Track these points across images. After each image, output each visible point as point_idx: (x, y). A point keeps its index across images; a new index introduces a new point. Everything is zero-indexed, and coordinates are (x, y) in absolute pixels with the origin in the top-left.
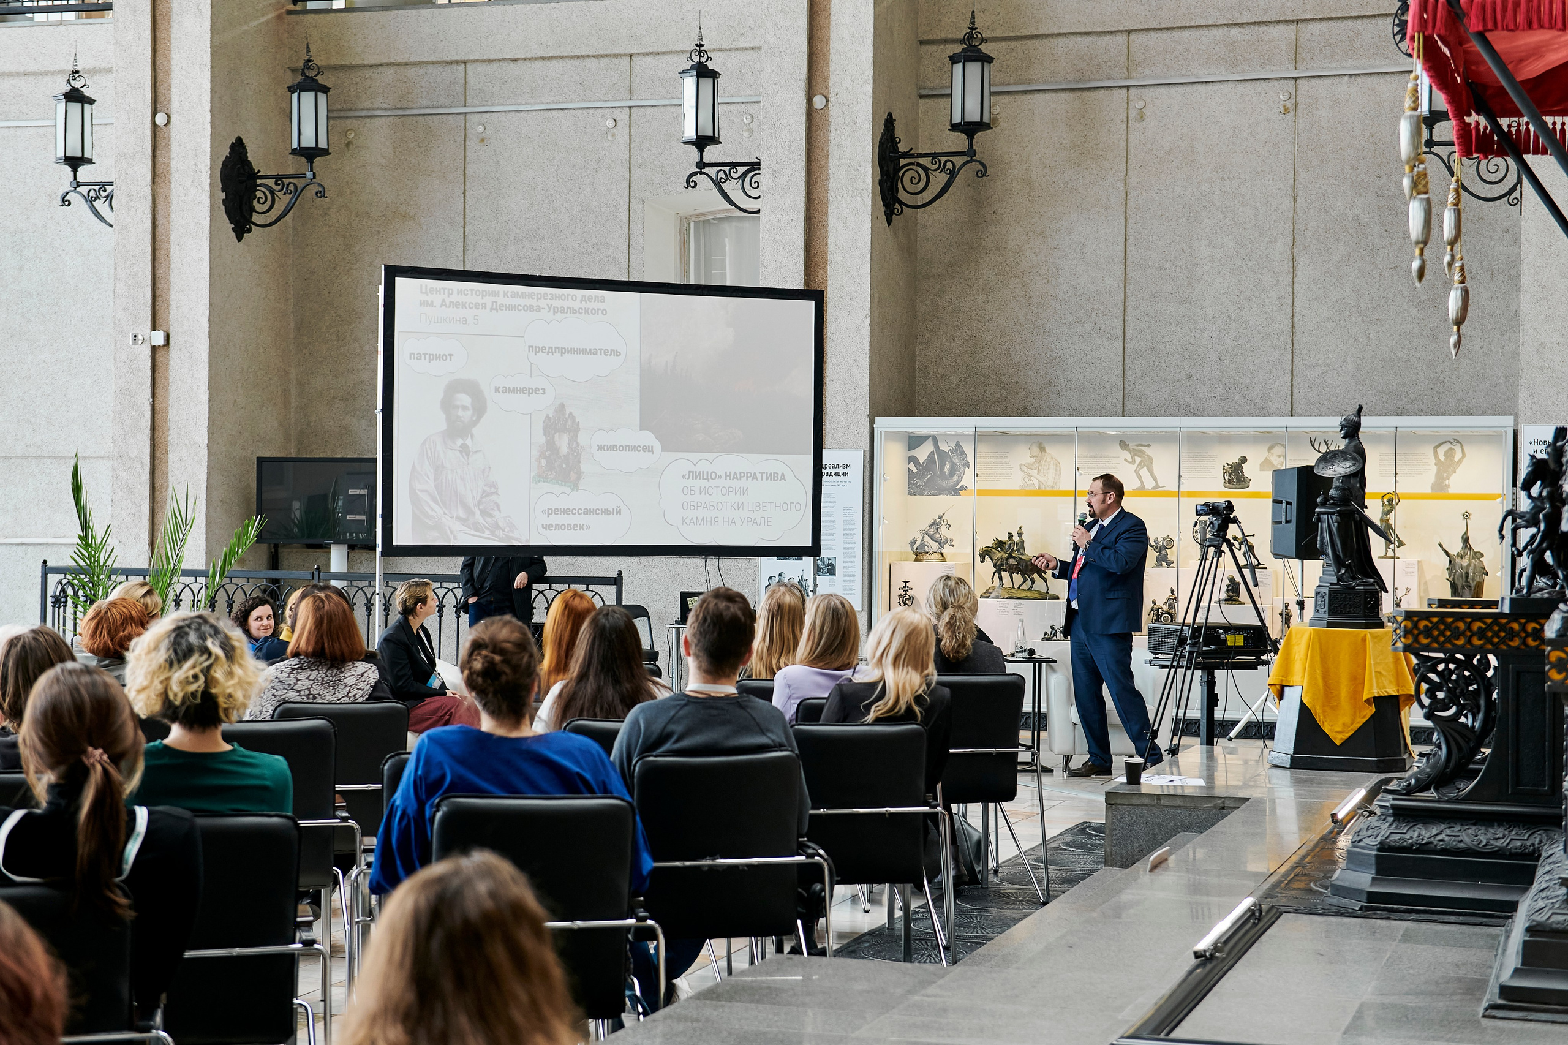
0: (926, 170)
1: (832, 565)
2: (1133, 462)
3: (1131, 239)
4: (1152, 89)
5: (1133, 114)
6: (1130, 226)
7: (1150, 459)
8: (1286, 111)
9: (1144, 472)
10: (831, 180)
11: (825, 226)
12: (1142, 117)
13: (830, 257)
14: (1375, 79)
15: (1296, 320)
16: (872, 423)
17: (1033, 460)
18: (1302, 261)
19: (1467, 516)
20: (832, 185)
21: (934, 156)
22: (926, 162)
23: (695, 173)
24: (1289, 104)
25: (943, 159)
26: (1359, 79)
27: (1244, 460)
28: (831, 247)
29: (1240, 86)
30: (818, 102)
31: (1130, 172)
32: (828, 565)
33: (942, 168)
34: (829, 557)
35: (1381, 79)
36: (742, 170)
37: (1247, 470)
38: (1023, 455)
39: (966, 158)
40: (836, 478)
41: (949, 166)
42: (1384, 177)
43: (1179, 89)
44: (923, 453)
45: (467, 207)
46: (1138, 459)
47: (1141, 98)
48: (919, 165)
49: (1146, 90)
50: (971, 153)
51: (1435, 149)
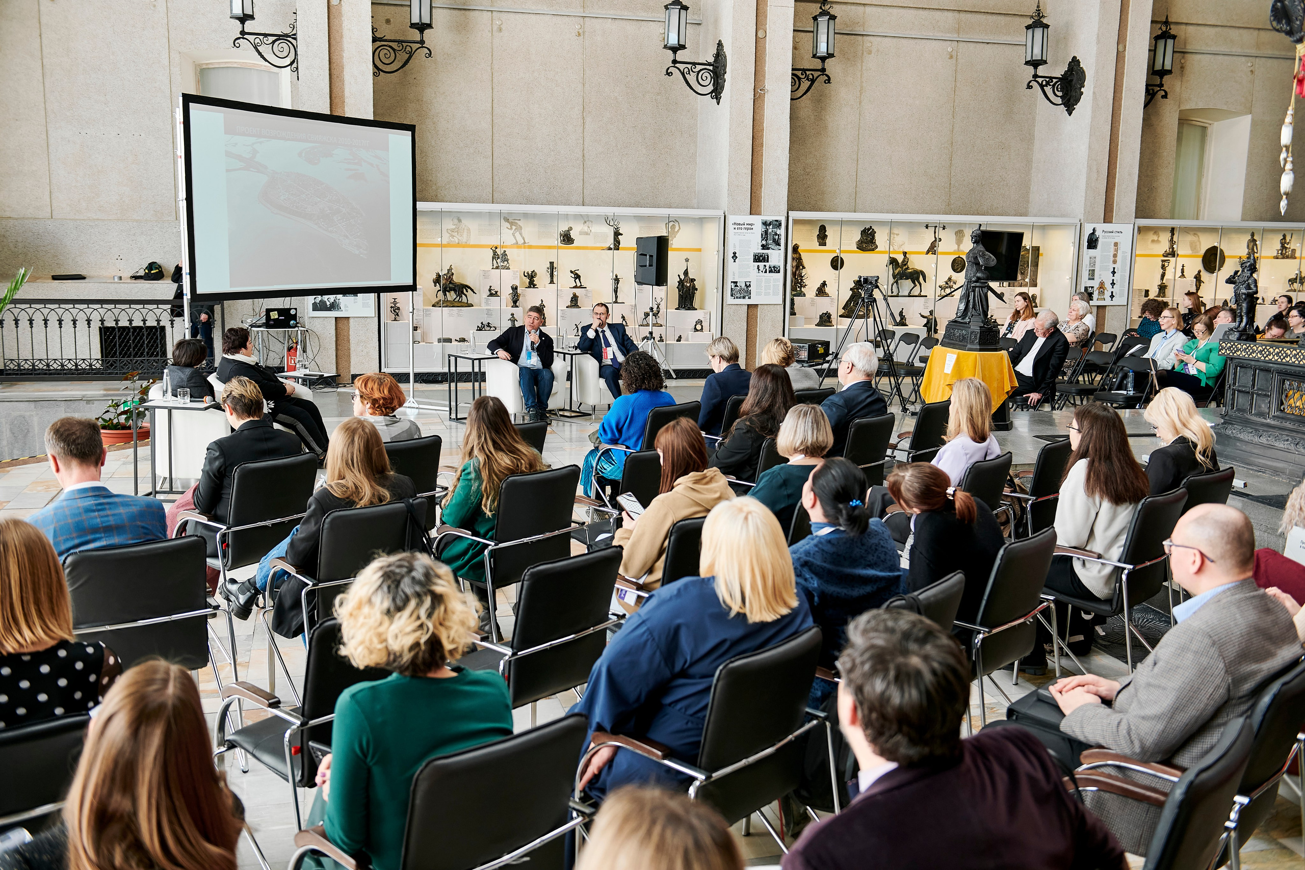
0: (394, 50)
2: (511, 229)
3: (495, 101)
4: (506, 14)
5: (495, 28)
6: (494, 93)
7: (521, 228)
8: (579, 35)
9: (517, 234)
10: (346, 51)
12: (500, 30)
13: (346, 100)
14: (624, 22)
15: (585, 152)
17: (454, 227)
18: (588, 120)
19: (687, 260)
20: (346, 55)
21: (399, 42)
22: (394, 45)
23: (239, 38)
24: (581, 31)
25: (404, 45)
26: (617, 21)
27: (571, 229)
28: (347, 94)
29: (555, 18)
30: (334, 0)
31: (494, 62)
33: (404, 50)
35: (628, 23)
36: (271, 39)
37: (573, 234)
38: (449, 225)
39: (419, 45)
41: (408, 49)
42: (629, 77)
43: (521, 15)
45: (43, 45)
46: (514, 227)
47: (499, 19)
48: (390, 47)
49: (502, 14)
50: (422, 42)
51: (677, 65)
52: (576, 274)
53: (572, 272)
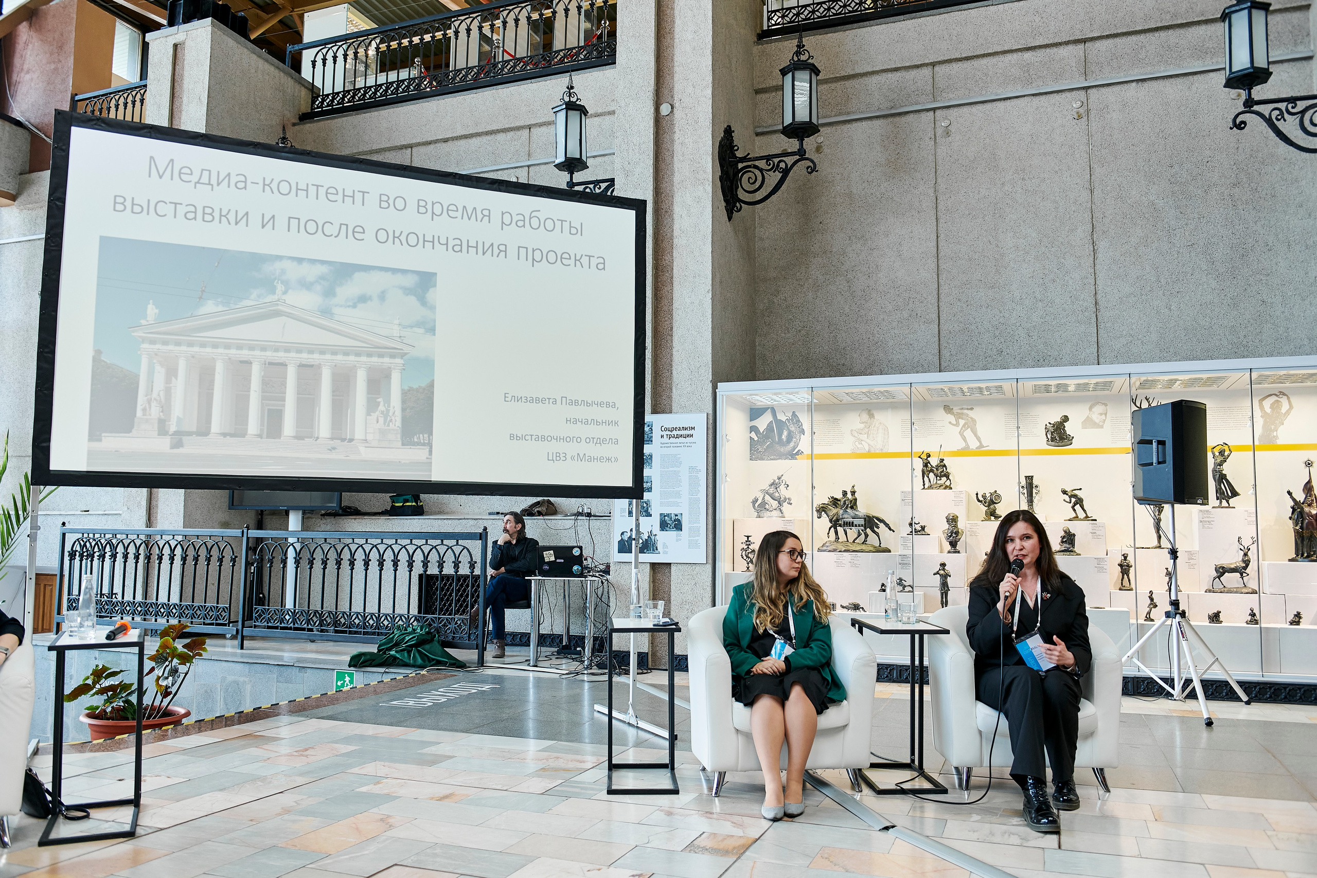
0: (761, 170)
1: (679, 521)
2: (957, 425)
3: (942, 237)
4: (956, 109)
5: (939, 132)
6: (940, 225)
7: (974, 421)
8: (1080, 117)
10: (676, 174)
11: (671, 216)
12: (948, 133)
13: (675, 241)
14: (1161, 82)
15: (1099, 297)
16: (715, 388)
17: (862, 426)
18: (1102, 245)
19: (1309, 464)
20: (677, 178)
21: (768, 158)
22: (762, 164)
24: (1081, 111)
25: (776, 160)
26: (1146, 84)
27: (1066, 419)
28: (676, 233)
29: (1036, 100)
30: (665, 109)
31: (939, 180)
32: (675, 521)
33: (775, 168)
34: (676, 513)
35: (1167, 82)
36: (604, 186)
37: (1069, 428)
38: (854, 421)
39: (798, 157)
40: (682, 440)
41: (782, 165)
42: (1176, 166)
43: (980, 107)
44: (762, 423)
46: (962, 422)
47: (946, 118)
48: (756, 167)
49: (951, 111)
50: (801, 153)
51: (1254, 108)
52: (1075, 496)
53: (1064, 492)
